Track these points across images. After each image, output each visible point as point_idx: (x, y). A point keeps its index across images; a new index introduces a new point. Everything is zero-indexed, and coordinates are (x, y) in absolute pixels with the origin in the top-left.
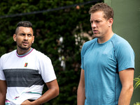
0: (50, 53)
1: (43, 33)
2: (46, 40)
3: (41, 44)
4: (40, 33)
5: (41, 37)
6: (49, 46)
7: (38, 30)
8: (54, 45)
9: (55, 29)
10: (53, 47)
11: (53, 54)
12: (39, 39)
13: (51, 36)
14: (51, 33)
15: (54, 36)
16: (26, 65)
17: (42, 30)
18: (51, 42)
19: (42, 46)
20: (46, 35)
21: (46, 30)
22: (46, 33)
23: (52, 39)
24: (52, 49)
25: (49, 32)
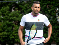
0: (53, 15)
1: (50, 6)
2: (51, 10)
3: (49, 11)
4: (49, 6)
5: (49, 8)
6: (52, 12)
7: (48, 5)
8: (54, 12)
9: (55, 5)
10: (54, 13)
11: (54, 16)
12: (48, 9)
13: (53, 8)
14: (53, 7)
15: (55, 8)
16: (39, 20)
17: (49, 5)
18: (53, 10)
19: (49, 12)
20: (51, 8)
21: (51, 5)
22: (51, 7)
23: (54, 9)
24: (53, 13)
25: (52, 6)
